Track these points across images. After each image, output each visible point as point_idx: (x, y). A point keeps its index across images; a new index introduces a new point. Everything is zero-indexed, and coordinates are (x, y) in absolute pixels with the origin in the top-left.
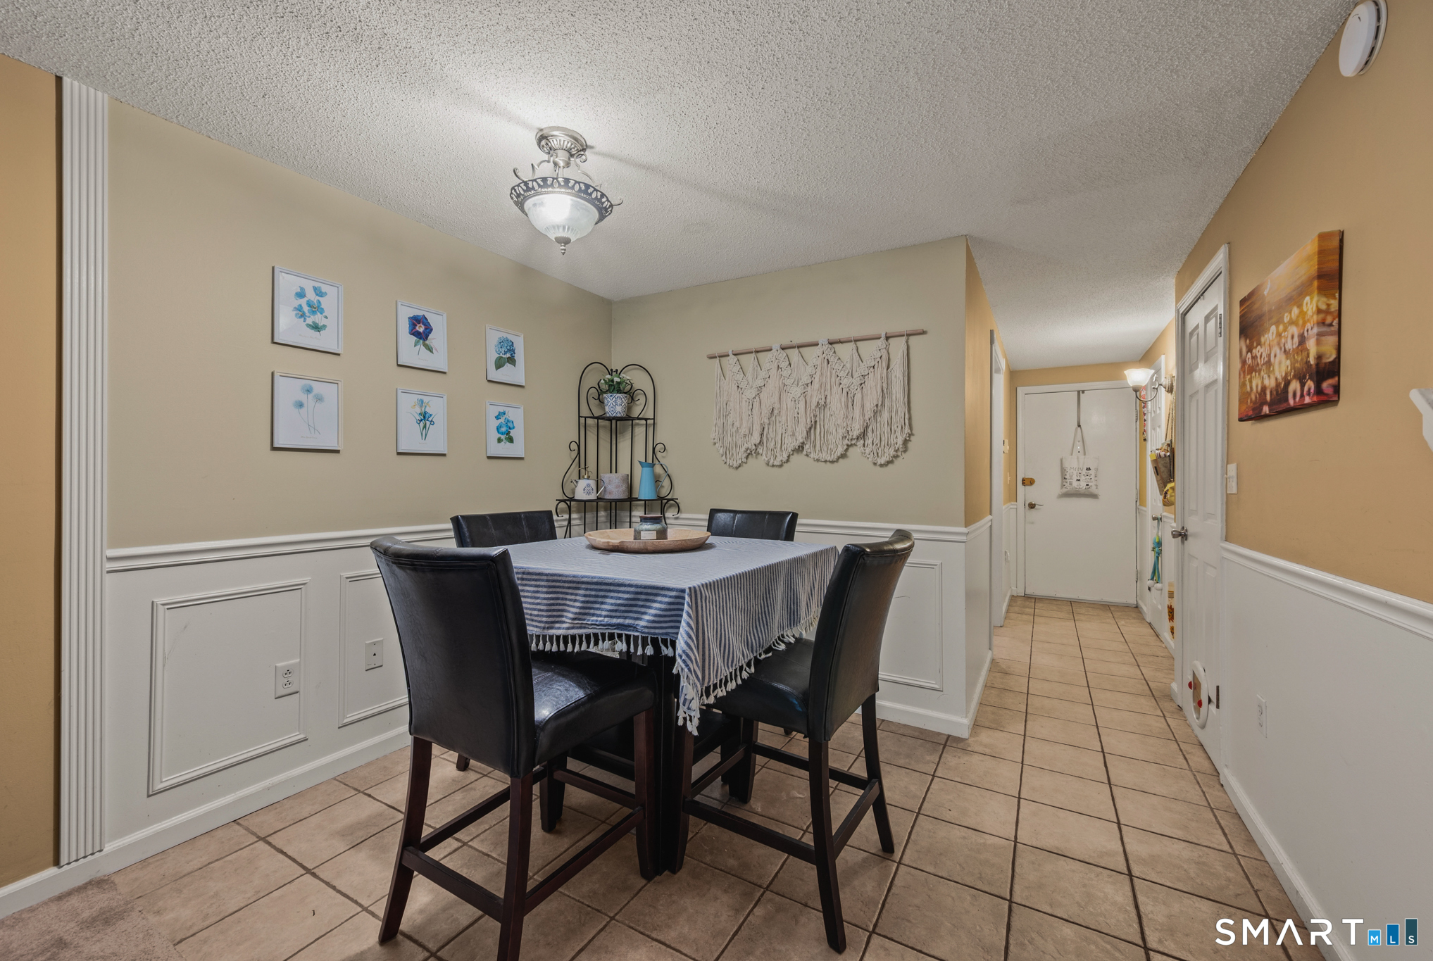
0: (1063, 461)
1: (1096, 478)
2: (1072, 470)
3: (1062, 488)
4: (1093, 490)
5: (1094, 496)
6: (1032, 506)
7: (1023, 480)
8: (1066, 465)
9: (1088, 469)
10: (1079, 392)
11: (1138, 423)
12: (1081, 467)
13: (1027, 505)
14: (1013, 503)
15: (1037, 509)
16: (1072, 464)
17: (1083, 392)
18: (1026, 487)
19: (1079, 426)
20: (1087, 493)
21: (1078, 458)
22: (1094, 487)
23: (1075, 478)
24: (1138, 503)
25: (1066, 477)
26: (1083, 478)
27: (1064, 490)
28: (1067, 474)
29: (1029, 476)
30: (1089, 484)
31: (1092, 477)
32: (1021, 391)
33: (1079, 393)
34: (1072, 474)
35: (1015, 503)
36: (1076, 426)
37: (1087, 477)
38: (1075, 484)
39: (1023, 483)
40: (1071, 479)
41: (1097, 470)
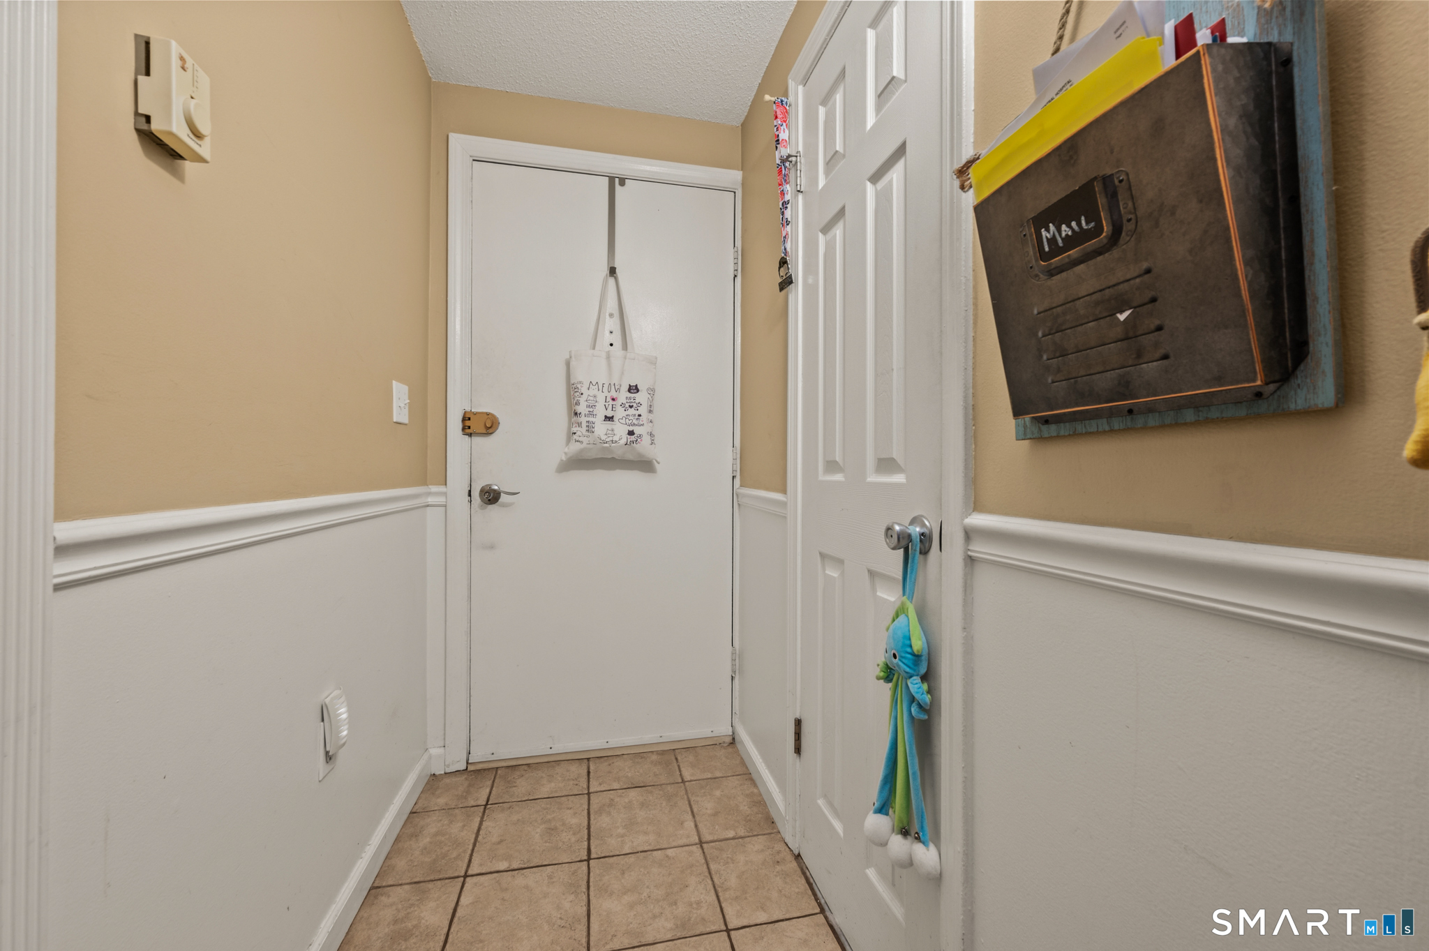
0: (573, 363)
1: (651, 416)
2: (593, 391)
3: (568, 441)
4: (644, 447)
5: (646, 465)
6: (491, 497)
7: (466, 419)
8: (580, 375)
9: (633, 389)
10: (612, 180)
11: (739, 280)
12: (615, 380)
13: (476, 494)
14: (434, 489)
15: (505, 505)
16: (591, 371)
17: (622, 182)
18: (476, 440)
19: (613, 271)
20: (630, 457)
21: (608, 357)
22: (646, 440)
23: (601, 412)
24: (737, 481)
25: (580, 409)
26: (620, 413)
27: (574, 448)
28: (582, 400)
29: (483, 406)
30: (637, 430)
31: (643, 410)
32: (460, 145)
33: (616, 182)
34: (595, 400)
35: (442, 489)
36: (606, 271)
37: (631, 411)
38: (601, 428)
39: (467, 430)
40: (591, 414)
41: (652, 391)
